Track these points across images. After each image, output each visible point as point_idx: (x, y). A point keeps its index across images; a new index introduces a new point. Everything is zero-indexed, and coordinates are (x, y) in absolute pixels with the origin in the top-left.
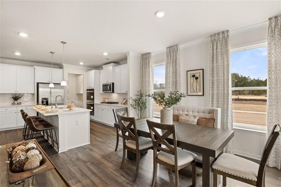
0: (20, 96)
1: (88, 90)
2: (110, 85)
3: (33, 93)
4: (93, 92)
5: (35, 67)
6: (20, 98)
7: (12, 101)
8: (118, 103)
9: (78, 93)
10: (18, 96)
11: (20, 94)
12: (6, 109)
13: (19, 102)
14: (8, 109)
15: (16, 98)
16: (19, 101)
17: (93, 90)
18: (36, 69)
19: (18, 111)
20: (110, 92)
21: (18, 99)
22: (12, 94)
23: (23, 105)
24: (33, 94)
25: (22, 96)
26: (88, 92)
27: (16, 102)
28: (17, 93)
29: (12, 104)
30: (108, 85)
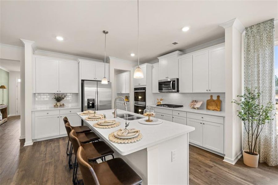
0: (63, 97)
1: (135, 89)
2: (174, 81)
3: (77, 92)
4: (144, 91)
5: (80, 61)
6: (63, 98)
7: (54, 102)
8: (183, 106)
9: (120, 93)
10: (61, 96)
11: (63, 94)
12: (48, 113)
13: (62, 104)
14: (50, 113)
15: (59, 99)
16: (62, 102)
17: (144, 89)
18: (80, 63)
19: (61, 116)
20: (174, 91)
21: (61, 100)
22: (54, 93)
23: (66, 108)
24: (77, 94)
25: (65, 96)
26: (136, 91)
27: (58, 104)
28: (60, 92)
29: (55, 106)
30: (170, 81)
